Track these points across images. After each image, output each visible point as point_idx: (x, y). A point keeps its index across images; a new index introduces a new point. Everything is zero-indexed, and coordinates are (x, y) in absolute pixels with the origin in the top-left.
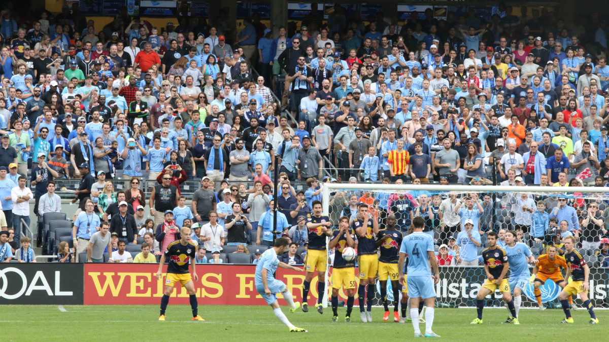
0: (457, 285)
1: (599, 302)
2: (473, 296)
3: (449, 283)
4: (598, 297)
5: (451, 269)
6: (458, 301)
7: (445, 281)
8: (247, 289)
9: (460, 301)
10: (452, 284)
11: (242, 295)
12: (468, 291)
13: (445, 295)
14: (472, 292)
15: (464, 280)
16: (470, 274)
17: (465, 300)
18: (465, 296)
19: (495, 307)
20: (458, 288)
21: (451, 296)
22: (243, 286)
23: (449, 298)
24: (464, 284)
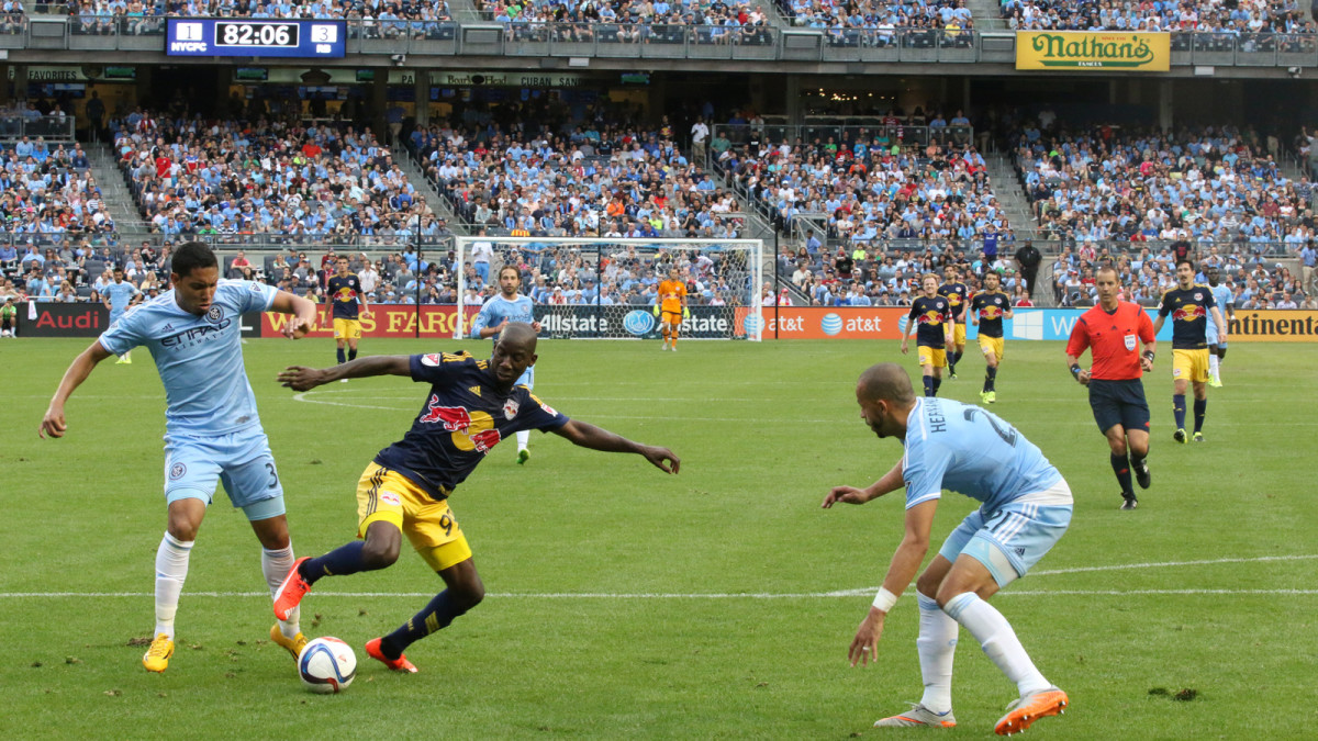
0: (569, 320)
1: (685, 333)
2: (582, 329)
3: (562, 318)
4: (684, 329)
5: (564, 307)
6: (570, 334)
7: (559, 317)
8: (396, 325)
9: (572, 334)
10: (565, 320)
11: (392, 329)
12: (578, 325)
13: (559, 329)
14: (581, 325)
15: (574, 316)
16: (580, 311)
17: (575, 332)
18: (575, 329)
19: (600, 338)
20: (570, 323)
21: (564, 329)
22: (392, 321)
23: (562, 331)
24: (575, 320)
